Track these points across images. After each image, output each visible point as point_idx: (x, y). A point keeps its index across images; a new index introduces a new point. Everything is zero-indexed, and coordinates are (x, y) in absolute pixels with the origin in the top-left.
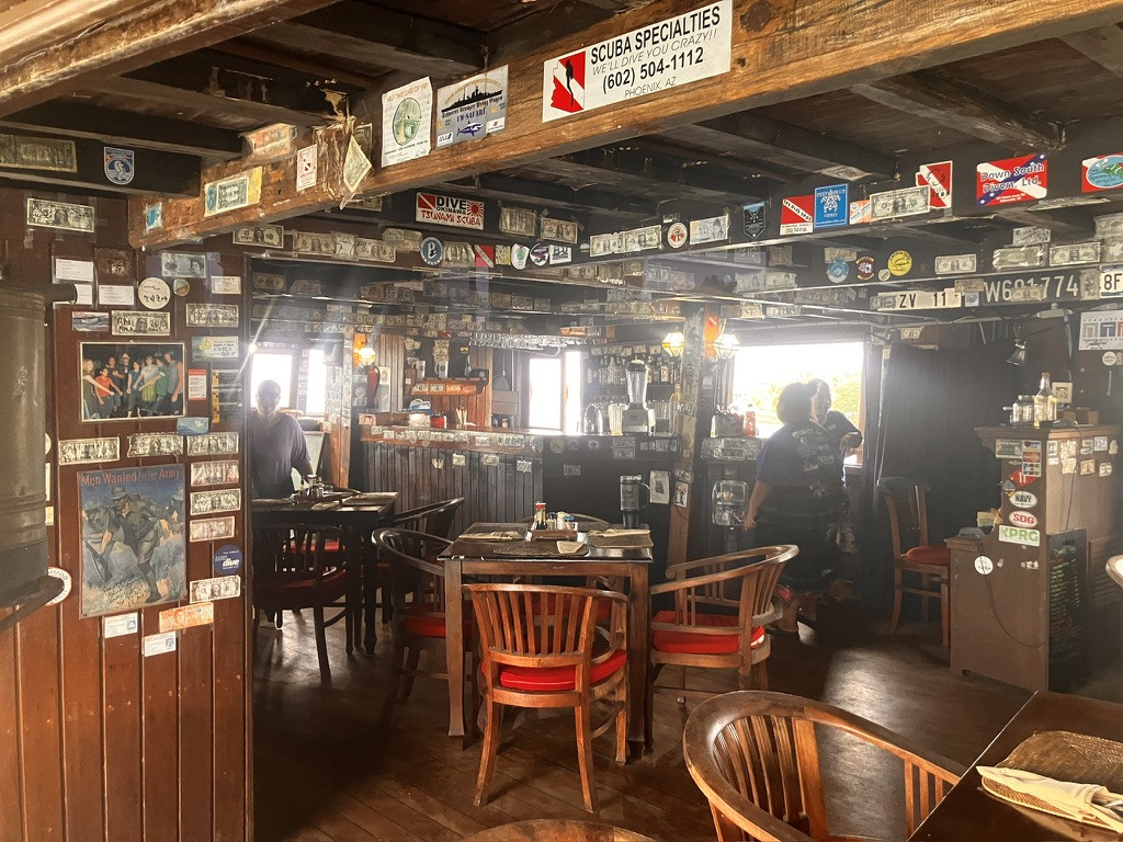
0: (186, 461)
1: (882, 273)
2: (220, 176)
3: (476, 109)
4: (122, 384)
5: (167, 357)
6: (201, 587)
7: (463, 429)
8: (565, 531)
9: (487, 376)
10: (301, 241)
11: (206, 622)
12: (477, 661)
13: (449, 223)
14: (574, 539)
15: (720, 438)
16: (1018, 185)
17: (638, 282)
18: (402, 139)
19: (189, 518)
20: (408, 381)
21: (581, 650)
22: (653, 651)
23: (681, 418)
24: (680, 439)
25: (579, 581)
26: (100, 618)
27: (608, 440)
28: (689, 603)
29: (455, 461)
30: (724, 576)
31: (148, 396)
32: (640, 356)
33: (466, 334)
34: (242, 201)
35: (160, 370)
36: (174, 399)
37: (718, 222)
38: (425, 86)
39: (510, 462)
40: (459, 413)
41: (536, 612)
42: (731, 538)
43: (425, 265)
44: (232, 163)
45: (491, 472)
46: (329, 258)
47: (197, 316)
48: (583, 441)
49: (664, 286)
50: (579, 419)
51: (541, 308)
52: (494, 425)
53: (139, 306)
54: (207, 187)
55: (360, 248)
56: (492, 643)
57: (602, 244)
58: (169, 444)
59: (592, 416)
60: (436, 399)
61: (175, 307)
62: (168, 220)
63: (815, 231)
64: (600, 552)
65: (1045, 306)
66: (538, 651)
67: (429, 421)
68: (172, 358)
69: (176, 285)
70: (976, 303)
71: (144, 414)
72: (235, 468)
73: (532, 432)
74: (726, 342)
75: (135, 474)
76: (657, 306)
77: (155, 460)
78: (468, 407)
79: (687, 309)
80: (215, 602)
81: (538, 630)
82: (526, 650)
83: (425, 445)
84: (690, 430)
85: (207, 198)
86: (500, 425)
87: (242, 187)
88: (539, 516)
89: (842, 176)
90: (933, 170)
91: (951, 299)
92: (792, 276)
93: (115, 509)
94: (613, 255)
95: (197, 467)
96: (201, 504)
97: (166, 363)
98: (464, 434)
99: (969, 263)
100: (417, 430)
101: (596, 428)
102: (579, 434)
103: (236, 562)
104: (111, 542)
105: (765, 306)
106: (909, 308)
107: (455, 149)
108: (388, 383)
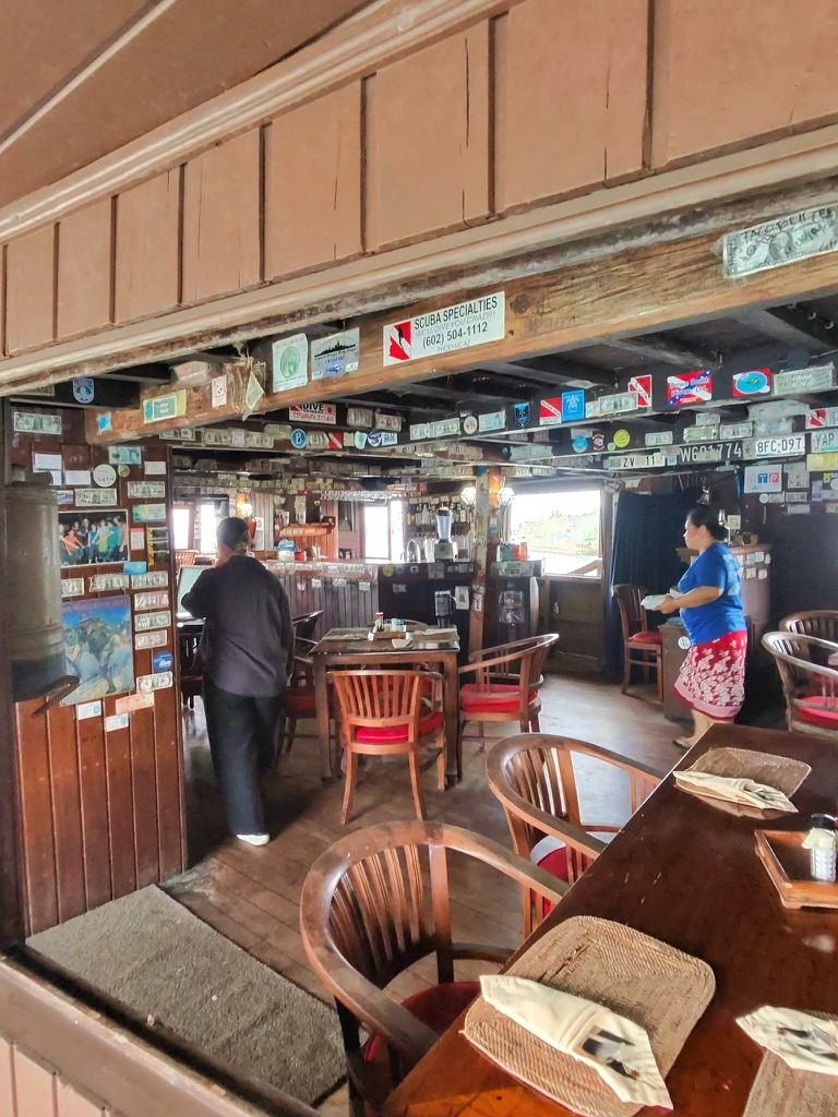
0: (131, 593)
1: (610, 445)
2: (154, 395)
3: (338, 356)
4: (84, 540)
5: (116, 520)
6: (145, 681)
7: (318, 560)
8: (397, 632)
9: (334, 521)
10: (207, 436)
11: (149, 706)
12: (339, 725)
13: (312, 420)
14: (403, 637)
15: (503, 561)
16: (693, 391)
17: (443, 454)
18: (287, 374)
19: (134, 633)
20: (277, 527)
21: (412, 713)
22: (461, 712)
23: (476, 548)
24: (475, 564)
25: (408, 666)
26: (74, 706)
27: (424, 566)
28: (485, 678)
29: (313, 585)
30: (509, 657)
31: (103, 548)
32: (445, 504)
33: (318, 492)
34: (172, 413)
35: (111, 529)
36: (121, 550)
37: (497, 416)
38: (302, 339)
39: (354, 584)
40: (314, 549)
41: (380, 688)
42: (513, 631)
43: (294, 448)
44: (163, 387)
45: (341, 592)
46: (227, 446)
47: (135, 490)
48: (407, 567)
49: (462, 457)
50: (402, 550)
51: (374, 473)
52: (340, 557)
53: (95, 485)
54: (145, 403)
55: (248, 439)
56: (350, 711)
57: (418, 431)
58: (118, 581)
59: (412, 548)
60: (297, 540)
61: (120, 484)
62: (116, 425)
63: (563, 422)
64: (421, 646)
65: (721, 463)
66: (382, 716)
67: (293, 555)
68: (119, 521)
69: (120, 469)
70: (675, 463)
71: (100, 561)
72: (166, 596)
73: (368, 561)
74: (504, 493)
75: (96, 604)
76: (457, 470)
77: (110, 593)
78: (321, 544)
79: (477, 471)
80: (156, 692)
81: (381, 702)
82: (374, 715)
83: (291, 573)
84: (482, 558)
85: (145, 410)
86: (344, 556)
87: (172, 403)
88: (378, 623)
89: (580, 386)
90: (640, 381)
91: (658, 461)
92: (550, 448)
93: (82, 628)
94: (427, 439)
95: (139, 597)
96: (143, 622)
97: (115, 525)
98: (319, 564)
99: (668, 438)
100: (285, 562)
101: (416, 557)
102: (403, 562)
103: (169, 663)
104: (81, 652)
105: (531, 469)
106: (630, 467)
107: (324, 382)
108: (262, 529)
